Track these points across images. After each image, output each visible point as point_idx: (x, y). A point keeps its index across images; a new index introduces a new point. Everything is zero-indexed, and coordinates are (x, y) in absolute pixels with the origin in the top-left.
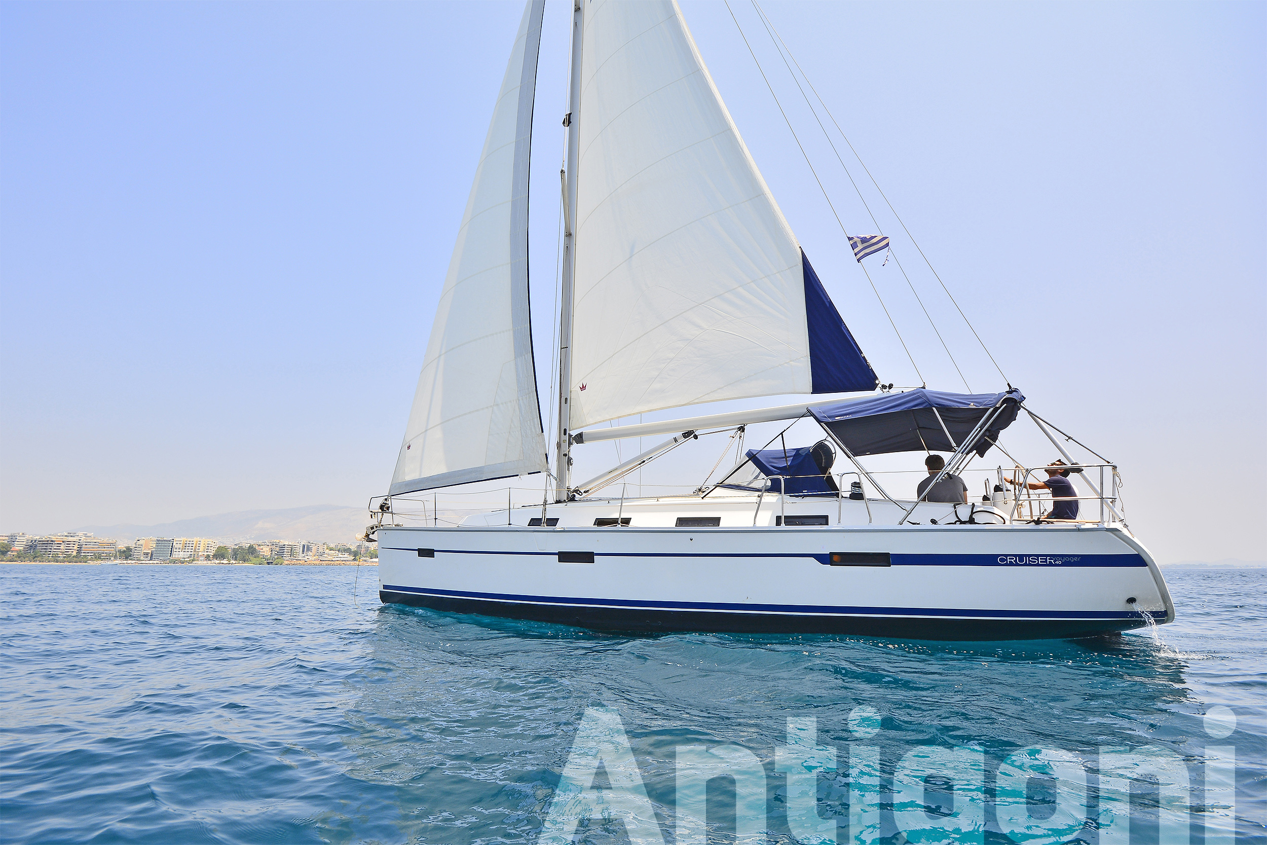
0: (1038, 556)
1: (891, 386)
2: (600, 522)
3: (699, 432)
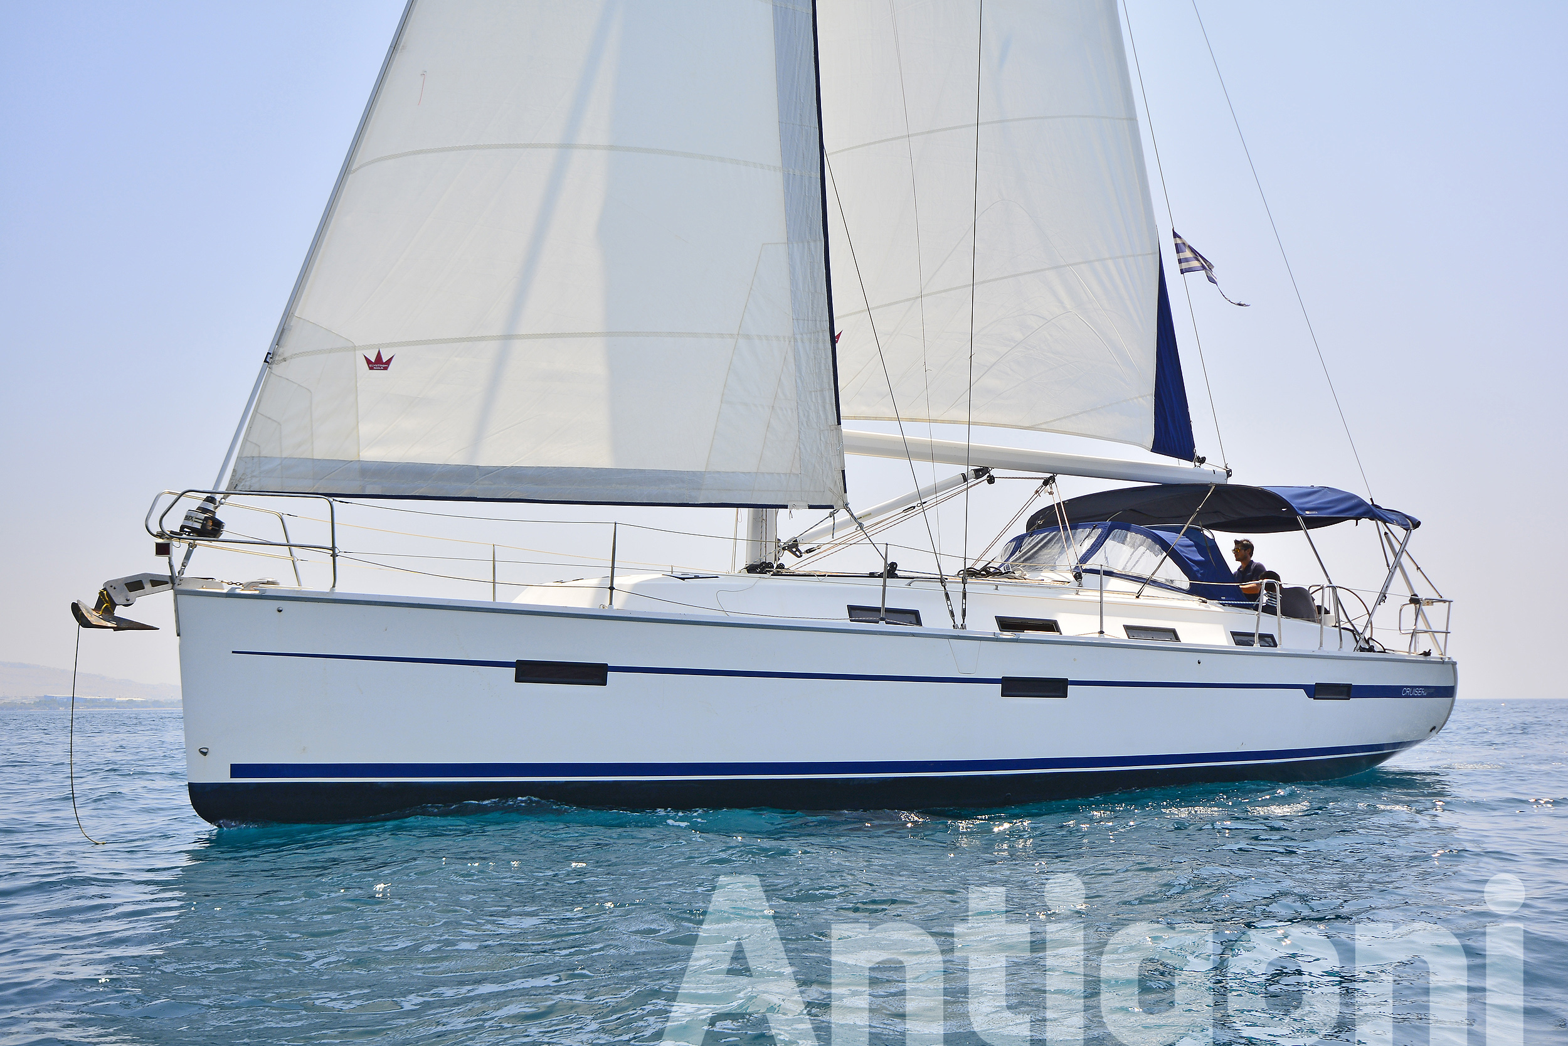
2: (1005, 624)
3: (994, 472)
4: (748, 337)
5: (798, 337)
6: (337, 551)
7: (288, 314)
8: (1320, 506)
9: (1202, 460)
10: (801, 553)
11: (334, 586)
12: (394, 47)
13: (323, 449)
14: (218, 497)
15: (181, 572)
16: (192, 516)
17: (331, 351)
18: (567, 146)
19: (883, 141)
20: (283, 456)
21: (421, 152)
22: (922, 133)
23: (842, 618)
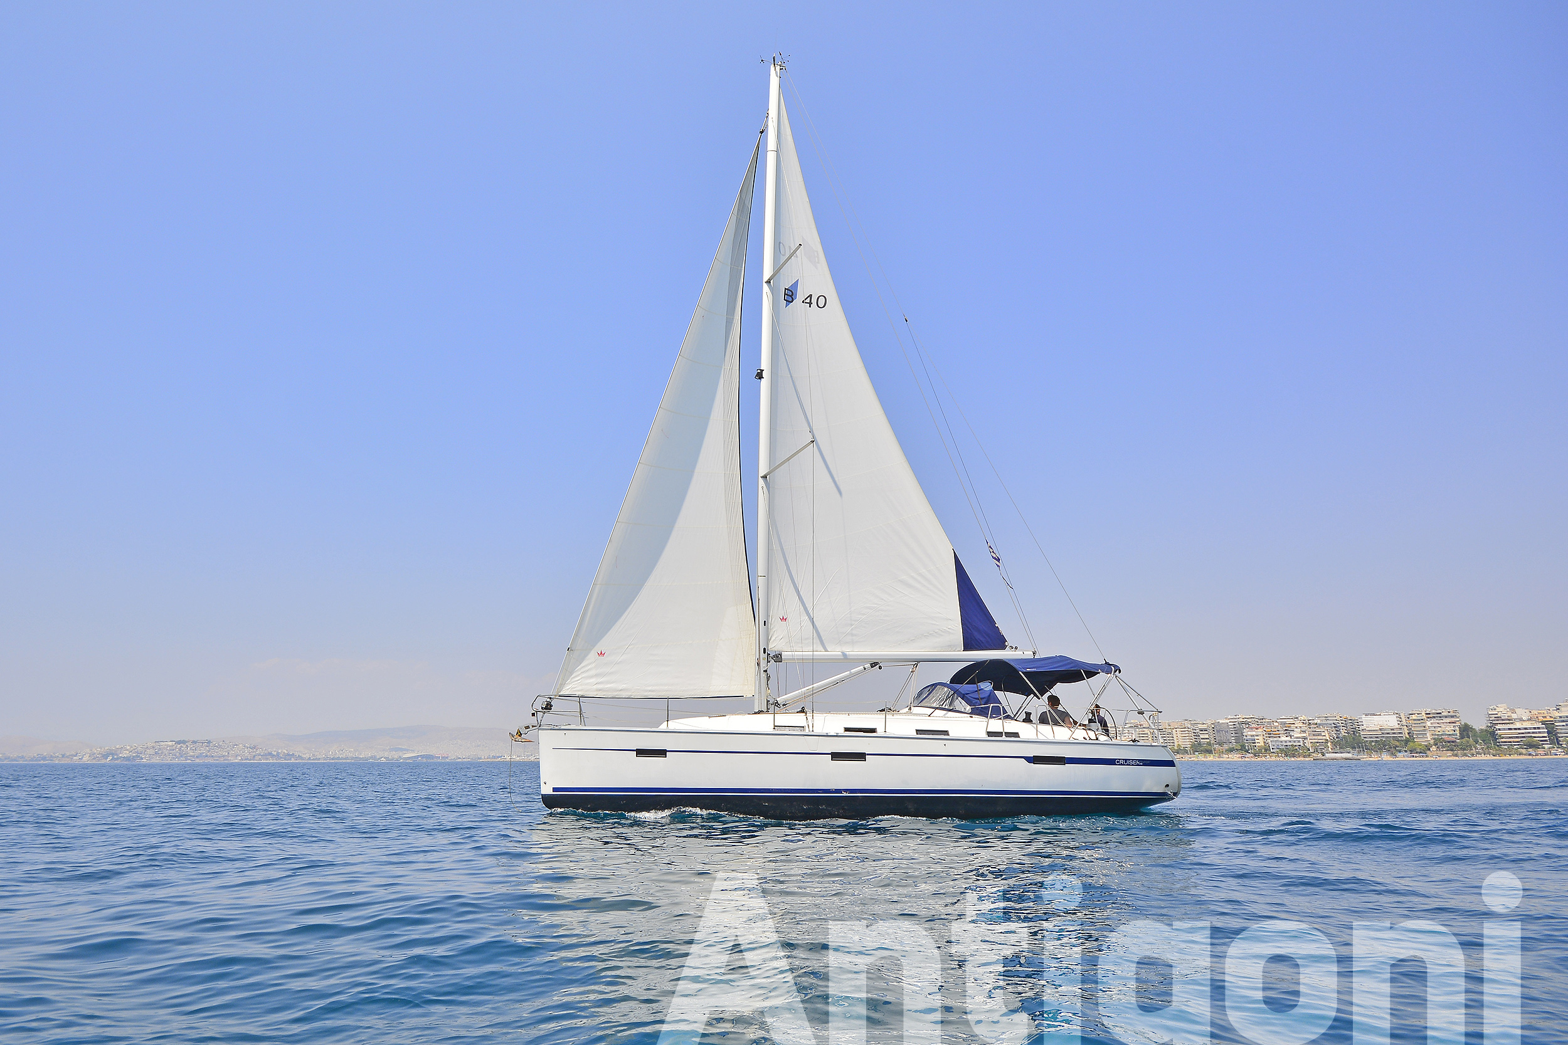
0: (1133, 760)
1: (1016, 648)
2: (849, 730)
3: (883, 664)
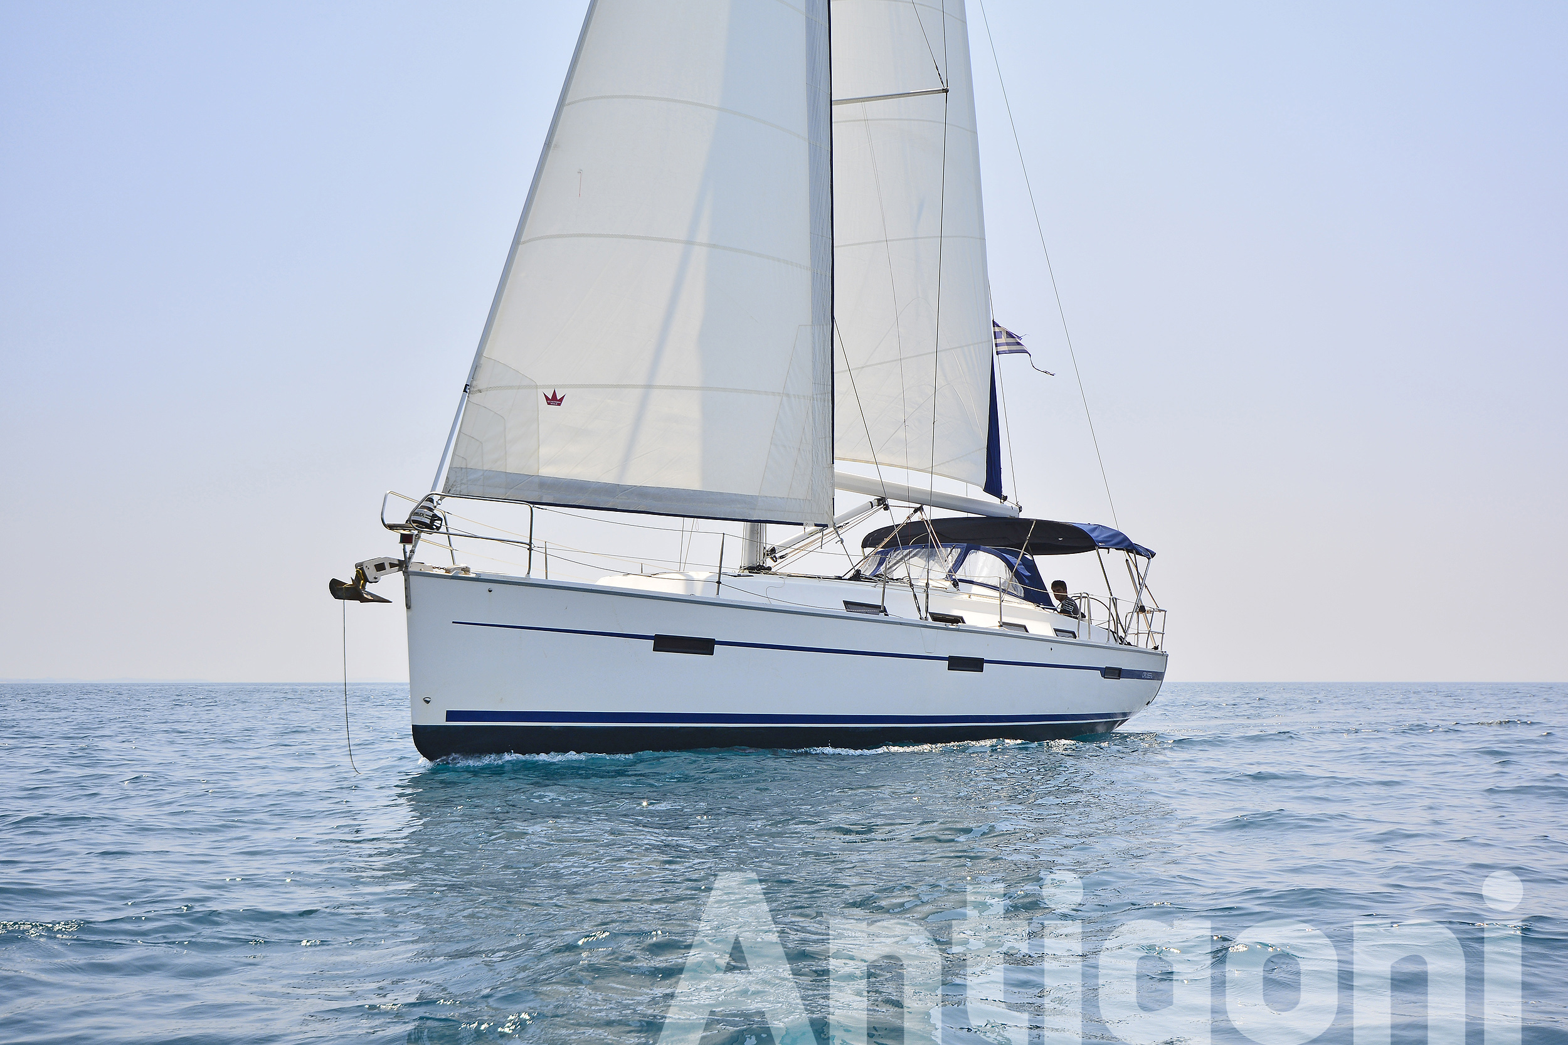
2: (935, 617)
3: (890, 502)
4: (788, 395)
5: (815, 396)
6: (533, 546)
7: (479, 354)
8: (1105, 539)
9: (1005, 498)
10: (776, 559)
11: (528, 573)
12: (548, 145)
13: (514, 465)
14: (436, 498)
15: (410, 558)
16: (423, 513)
17: (519, 387)
18: (690, 243)
19: (846, 245)
20: (484, 469)
21: (583, 235)
22: (872, 242)
23: (841, 609)
